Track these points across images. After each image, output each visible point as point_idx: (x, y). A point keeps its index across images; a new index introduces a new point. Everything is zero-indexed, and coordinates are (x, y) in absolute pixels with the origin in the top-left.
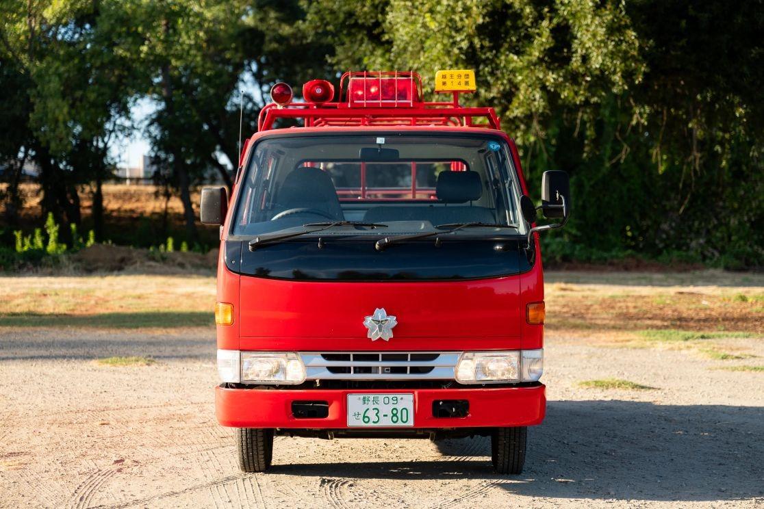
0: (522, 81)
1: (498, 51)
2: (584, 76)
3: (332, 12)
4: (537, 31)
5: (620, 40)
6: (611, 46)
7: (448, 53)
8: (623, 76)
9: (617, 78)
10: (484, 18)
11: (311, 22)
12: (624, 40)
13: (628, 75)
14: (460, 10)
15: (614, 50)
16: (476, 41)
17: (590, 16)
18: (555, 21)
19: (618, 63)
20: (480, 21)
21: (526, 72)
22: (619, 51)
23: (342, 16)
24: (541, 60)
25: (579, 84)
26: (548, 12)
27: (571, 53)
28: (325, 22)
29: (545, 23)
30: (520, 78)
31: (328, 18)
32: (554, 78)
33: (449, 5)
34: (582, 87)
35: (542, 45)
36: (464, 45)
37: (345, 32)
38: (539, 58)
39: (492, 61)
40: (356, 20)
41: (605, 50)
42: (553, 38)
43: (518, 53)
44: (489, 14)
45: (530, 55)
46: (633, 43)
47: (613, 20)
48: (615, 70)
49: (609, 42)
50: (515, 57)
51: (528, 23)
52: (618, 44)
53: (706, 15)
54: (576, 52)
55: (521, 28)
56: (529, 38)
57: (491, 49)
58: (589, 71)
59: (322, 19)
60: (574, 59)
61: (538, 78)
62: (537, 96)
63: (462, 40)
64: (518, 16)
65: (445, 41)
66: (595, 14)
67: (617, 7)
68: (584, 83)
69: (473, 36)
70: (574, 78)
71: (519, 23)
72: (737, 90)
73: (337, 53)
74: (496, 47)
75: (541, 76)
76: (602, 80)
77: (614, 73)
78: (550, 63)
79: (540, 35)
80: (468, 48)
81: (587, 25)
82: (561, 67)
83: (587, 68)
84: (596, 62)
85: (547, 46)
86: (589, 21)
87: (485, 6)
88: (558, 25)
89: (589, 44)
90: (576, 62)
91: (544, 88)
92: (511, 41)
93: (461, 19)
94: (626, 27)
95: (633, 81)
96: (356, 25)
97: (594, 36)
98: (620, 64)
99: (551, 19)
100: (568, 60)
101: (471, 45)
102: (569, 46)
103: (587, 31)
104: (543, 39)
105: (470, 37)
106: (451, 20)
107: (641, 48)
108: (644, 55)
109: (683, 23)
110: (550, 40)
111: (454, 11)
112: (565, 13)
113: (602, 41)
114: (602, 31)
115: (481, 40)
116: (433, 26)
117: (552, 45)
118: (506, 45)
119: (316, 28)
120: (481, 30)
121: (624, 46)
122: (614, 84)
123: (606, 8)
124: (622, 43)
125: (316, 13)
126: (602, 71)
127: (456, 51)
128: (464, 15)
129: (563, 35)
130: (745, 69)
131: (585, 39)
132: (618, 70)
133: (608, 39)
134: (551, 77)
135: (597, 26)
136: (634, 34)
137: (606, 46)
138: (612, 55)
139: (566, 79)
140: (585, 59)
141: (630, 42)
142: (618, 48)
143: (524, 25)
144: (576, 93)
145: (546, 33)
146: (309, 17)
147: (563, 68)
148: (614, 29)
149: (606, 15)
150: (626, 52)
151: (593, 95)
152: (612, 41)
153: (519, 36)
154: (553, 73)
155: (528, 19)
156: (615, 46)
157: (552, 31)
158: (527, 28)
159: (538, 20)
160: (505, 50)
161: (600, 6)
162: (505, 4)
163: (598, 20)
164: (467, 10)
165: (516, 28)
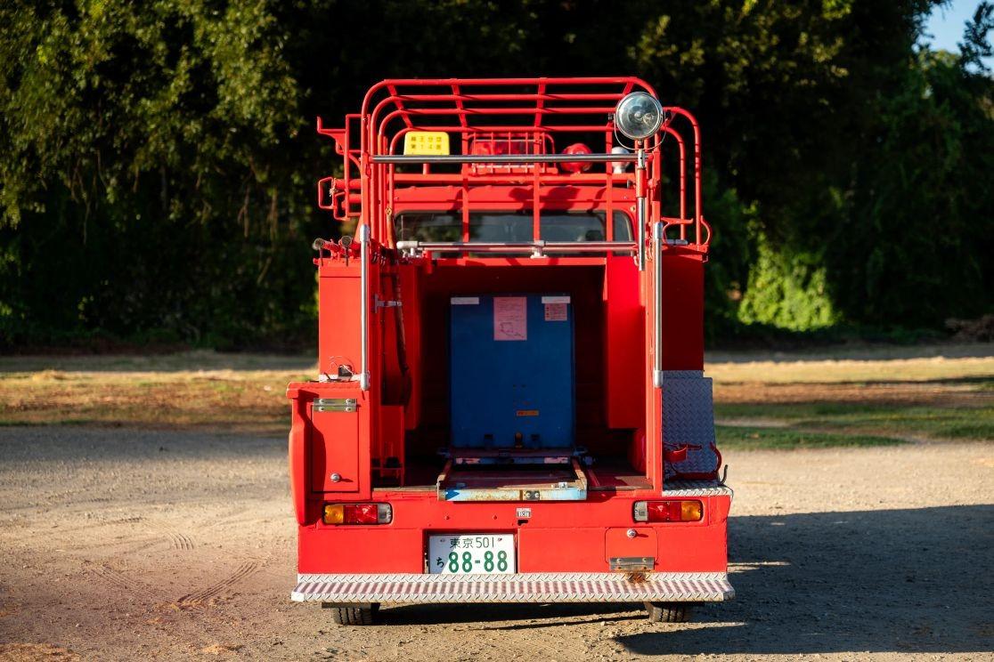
0: (156, 130)
1: (120, 93)
2: (228, 126)
4: (172, 72)
5: (274, 88)
6: (265, 93)
7: (61, 94)
8: (275, 129)
9: (268, 129)
10: (108, 54)
12: (280, 87)
13: (281, 129)
14: (77, 42)
15: (268, 99)
16: (96, 81)
17: (242, 59)
18: (193, 61)
19: (272, 114)
20: (104, 58)
21: (159, 120)
22: (274, 100)
24: (175, 107)
25: (222, 138)
26: (187, 51)
27: (216, 100)
29: (182, 64)
30: (153, 126)
33: (60, 37)
34: (227, 140)
35: (177, 89)
36: (82, 84)
38: (174, 103)
39: (115, 105)
41: (258, 99)
42: (191, 81)
43: (148, 97)
44: (114, 50)
45: (165, 98)
46: (291, 92)
47: (269, 65)
48: (266, 121)
49: (263, 90)
50: (146, 102)
51: (161, 62)
52: (273, 91)
54: (223, 99)
55: (151, 67)
56: (166, 81)
57: (112, 90)
58: (236, 122)
60: (219, 107)
61: (173, 128)
62: (172, 148)
63: (80, 79)
64: (147, 52)
65: (57, 79)
66: (248, 58)
67: (274, 49)
68: (229, 135)
69: (92, 74)
70: (215, 128)
71: (148, 62)
74: (119, 87)
75: (178, 125)
76: (248, 133)
77: (265, 124)
78: (189, 110)
79: (177, 77)
80: (87, 88)
81: (237, 68)
82: (200, 115)
83: (233, 117)
84: (247, 111)
85: (184, 91)
86: (239, 64)
88: (196, 64)
89: (241, 92)
90: (219, 111)
91: (180, 139)
92: (136, 81)
93: (79, 54)
94: (284, 72)
95: (288, 135)
97: (246, 81)
98: (275, 114)
99: (189, 59)
100: (211, 106)
101: (89, 83)
103: (236, 75)
104: (180, 83)
105: (89, 76)
106: (63, 53)
107: (298, 98)
108: (302, 106)
110: (188, 83)
111: (65, 41)
113: (254, 88)
114: (257, 76)
115: (101, 80)
117: (190, 89)
118: (129, 86)
120: (101, 68)
121: (280, 95)
122: (262, 136)
123: (261, 51)
124: (276, 92)
126: (252, 121)
127: (73, 92)
128: (83, 49)
129: (205, 78)
131: (233, 83)
132: (269, 120)
133: (262, 85)
134: (194, 127)
135: (250, 71)
136: (292, 81)
137: (259, 92)
138: (265, 104)
139: (206, 130)
140: (231, 106)
141: (287, 90)
142: (273, 96)
143: (153, 64)
144: (219, 147)
145: (184, 75)
147: (203, 117)
148: (270, 75)
149: (262, 58)
150: (281, 101)
151: (236, 150)
152: (266, 88)
153: (148, 75)
155: (159, 58)
156: (270, 95)
157: (190, 73)
158: (159, 68)
159: (173, 60)
160: (130, 92)
161: (255, 46)
162: (132, 39)
163: (251, 64)
164: (86, 44)
165: (144, 69)
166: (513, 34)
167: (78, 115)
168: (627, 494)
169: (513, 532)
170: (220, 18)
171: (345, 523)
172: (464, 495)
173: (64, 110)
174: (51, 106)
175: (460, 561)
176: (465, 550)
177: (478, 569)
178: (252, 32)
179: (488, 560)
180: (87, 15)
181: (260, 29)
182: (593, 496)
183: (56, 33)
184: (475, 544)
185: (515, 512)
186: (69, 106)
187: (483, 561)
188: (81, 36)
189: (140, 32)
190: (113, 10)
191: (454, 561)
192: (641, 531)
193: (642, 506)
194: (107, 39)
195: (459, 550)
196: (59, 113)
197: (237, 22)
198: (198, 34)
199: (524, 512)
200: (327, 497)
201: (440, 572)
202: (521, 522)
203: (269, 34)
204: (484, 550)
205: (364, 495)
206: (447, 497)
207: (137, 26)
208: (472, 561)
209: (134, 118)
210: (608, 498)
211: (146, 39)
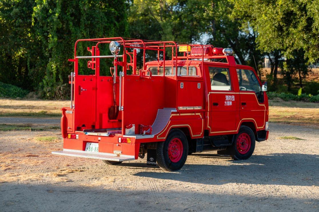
1: (289, 27)
2: (317, 35)
3: (240, 12)
7: (271, 28)
11: (233, 15)
14: (275, 13)
16: (281, 23)
18: (307, 17)
20: (282, 16)
21: (297, 34)
23: (243, 13)
25: (316, 38)
26: (305, 13)
28: (238, 15)
29: (304, 17)
31: (239, 13)
32: (306, 37)
33: (272, 11)
35: (303, 25)
36: (277, 25)
37: (244, 18)
38: (302, 29)
39: (287, 30)
40: (248, 14)
42: (307, 22)
43: (295, 28)
44: (285, 14)
45: (299, 28)
54: (313, 27)
55: (296, 19)
56: (298, 22)
57: (286, 26)
59: (237, 14)
60: (313, 30)
62: (301, 42)
63: (276, 23)
64: (296, 14)
65: (271, 24)
70: (314, 36)
71: (296, 17)
73: (242, 26)
74: (288, 25)
75: (302, 35)
78: (306, 31)
79: (302, 21)
82: (309, 33)
83: (318, 33)
85: (305, 25)
86: (317, 17)
87: (283, 12)
92: (293, 23)
96: (248, 16)
100: (311, 30)
102: (311, 25)
103: (317, 20)
104: (303, 23)
105: (279, 22)
106: (272, 16)
110: (306, 23)
111: (273, 13)
115: (283, 23)
116: (266, 18)
117: (306, 25)
118: (292, 25)
119: (235, 17)
120: (282, 20)
125: (235, 12)
127: (274, 27)
128: (276, 15)
131: (317, 23)
139: (311, 36)
140: (317, 30)
145: (304, 21)
146: (233, 13)
154: (306, 35)
155: (298, 15)
158: (298, 19)
159: (302, 16)
162: (291, 11)
167: (276, 33)
168: (117, 136)
169: (98, 143)
171: (71, 138)
172: (89, 133)
175: (91, 149)
176: (92, 146)
177: (93, 151)
179: (95, 149)
180: (278, 5)
182: (111, 136)
184: (94, 145)
185: (98, 139)
186: (274, 31)
187: (94, 149)
188: (276, 11)
191: (90, 149)
192: (119, 145)
193: (120, 139)
195: (91, 146)
198: (307, 8)
199: (99, 138)
200: (68, 132)
201: (87, 151)
202: (99, 140)
204: (95, 147)
205: (73, 132)
206: (86, 134)
208: (93, 149)
210: (114, 137)
211: (295, 10)
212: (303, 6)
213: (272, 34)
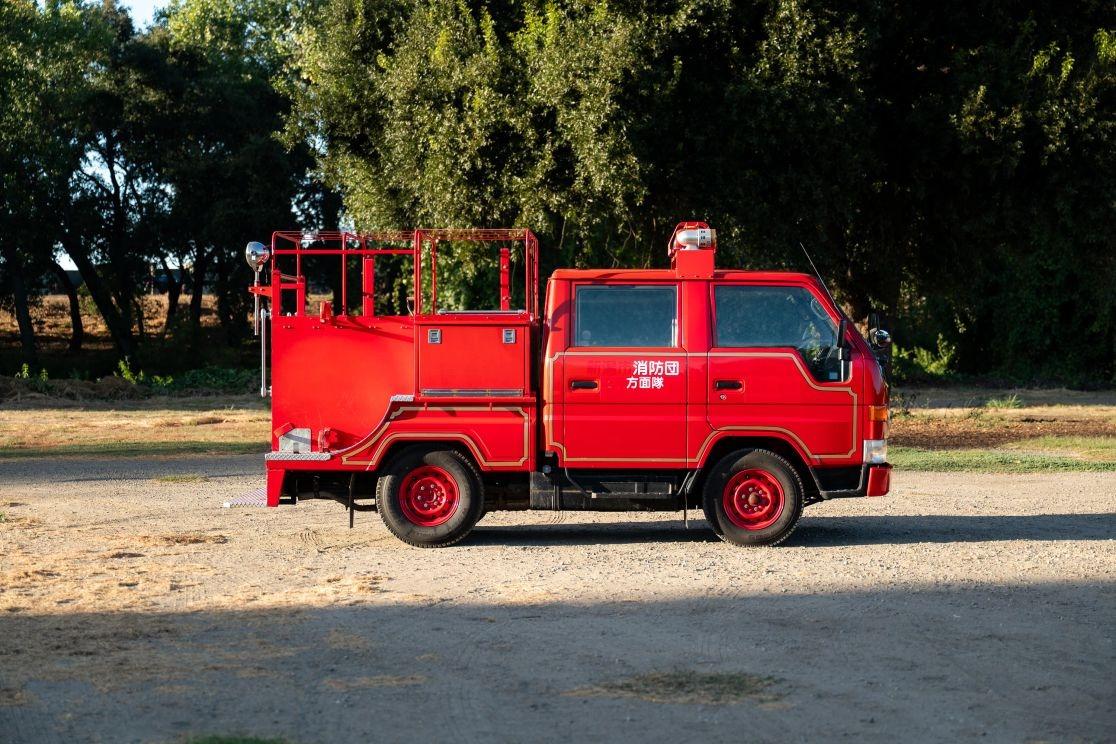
0: (526, 202)
1: (499, 172)
2: (586, 198)
4: (540, 153)
5: (621, 163)
6: (613, 170)
7: (451, 174)
8: (624, 198)
9: (618, 200)
10: (487, 140)
12: (625, 164)
13: (629, 198)
14: (462, 131)
15: (616, 173)
16: (479, 163)
17: (592, 141)
18: (557, 144)
19: (620, 186)
20: (484, 143)
21: (529, 194)
22: (620, 174)
24: (543, 183)
25: (582, 206)
26: (551, 136)
27: (574, 176)
29: (547, 146)
30: (523, 199)
32: (557, 200)
33: (451, 127)
34: (585, 209)
35: (544, 167)
36: (467, 166)
38: (541, 180)
39: (495, 182)
41: (607, 174)
42: (555, 160)
43: (521, 175)
44: (491, 137)
45: (534, 176)
46: (634, 167)
47: (614, 145)
48: (617, 192)
49: (611, 166)
50: (519, 179)
51: (530, 145)
52: (620, 168)
53: (703, 138)
54: (579, 175)
55: (523, 150)
56: (533, 161)
57: (493, 170)
58: (592, 194)
60: (577, 182)
61: (541, 200)
62: (540, 218)
63: (465, 162)
64: (520, 137)
65: (448, 162)
66: (598, 140)
67: (619, 132)
68: (586, 205)
69: (475, 157)
70: (577, 199)
71: (522, 144)
72: (733, 212)
74: (499, 167)
75: (545, 199)
76: (604, 201)
77: (616, 195)
78: (553, 185)
79: (543, 158)
80: (471, 169)
81: (590, 149)
82: (562, 189)
83: (589, 190)
84: (598, 185)
85: (550, 169)
86: (592, 146)
88: (560, 146)
89: (592, 169)
90: (578, 184)
91: (546, 209)
92: (513, 161)
93: (464, 141)
94: (627, 151)
95: (634, 203)
97: (597, 159)
98: (622, 186)
99: (553, 143)
100: (571, 181)
101: (474, 166)
102: (571, 168)
103: (590, 155)
104: (546, 162)
105: (472, 159)
106: (452, 141)
107: (642, 172)
108: (645, 179)
109: (681, 146)
110: (553, 162)
111: (455, 132)
112: (569, 138)
113: (604, 165)
114: (604, 155)
115: (484, 162)
116: (435, 146)
117: (555, 168)
118: (508, 167)
119: (295, 139)
120: (483, 152)
121: (625, 169)
122: (615, 205)
123: (608, 134)
124: (623, 167)
126: (604, 192)
127: (459, 172)
128: (466, 137)
129: (565, 158)
130: (740, 191)
131: (587, 162)
132: (619, 192)
133: (610, 163)
134: (555, 199)
135: (599, 151)
136: (635, 158)
137: (608, 170)
138: (613, 178)
139: (568, 201)
140: (588, 180)
141: (632, 166)
142: (620, 171)
143: (525, 147)
144: (579, 215)
145: (549, 156)
146: (287, 128)
147: (564, 190)
148: (615, 154)
149: (608, 140)
150: (627, 175)
151: (594, 217)
152: (614, 165)
153: (521, 156)
154: (556, 195)
155: (530, 141)
156: (617, 170)
157: (554, 153)
158: (529, 150)
159: (540, 142)
160: (507, 171)
161: (602, 131)
162: (506, 126)
163: (600, 145)
164: (469, 131)
165: (518, 150)
166: (839, 107)
167: (464, 191)
170: (574, 107)
173: (454, 187)
174: (444, 184)
178: (600, 117)
180: (471, 108)
181: (607, 116)
183: (446, 123)
186: (458, 184)
188: (466, 125)
189: (513, 120)
190: (493, 103)
194: (487, 128)
196: (450, 190)
197: (588, 109)
198: (560, 120)
203: (615, 118)
207: (512, 115)
209: (511, 193)
211: (519, 126)
212: (545, 113)
213: (453, 193)
